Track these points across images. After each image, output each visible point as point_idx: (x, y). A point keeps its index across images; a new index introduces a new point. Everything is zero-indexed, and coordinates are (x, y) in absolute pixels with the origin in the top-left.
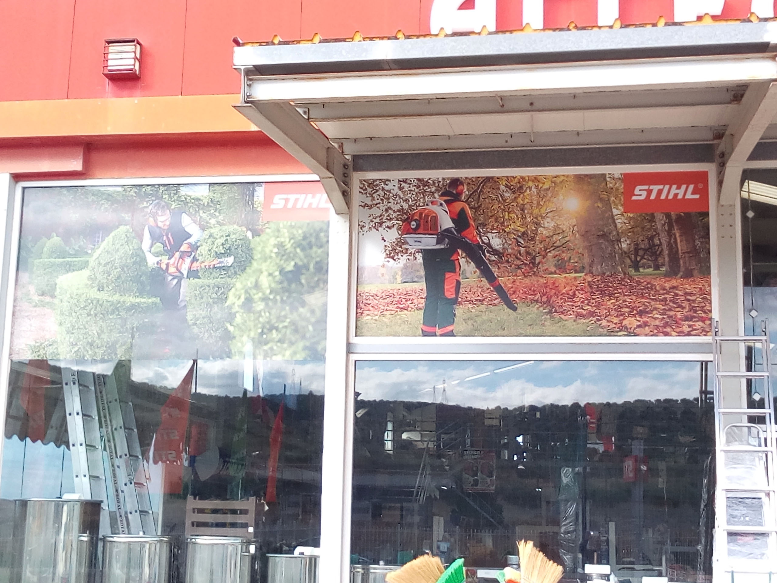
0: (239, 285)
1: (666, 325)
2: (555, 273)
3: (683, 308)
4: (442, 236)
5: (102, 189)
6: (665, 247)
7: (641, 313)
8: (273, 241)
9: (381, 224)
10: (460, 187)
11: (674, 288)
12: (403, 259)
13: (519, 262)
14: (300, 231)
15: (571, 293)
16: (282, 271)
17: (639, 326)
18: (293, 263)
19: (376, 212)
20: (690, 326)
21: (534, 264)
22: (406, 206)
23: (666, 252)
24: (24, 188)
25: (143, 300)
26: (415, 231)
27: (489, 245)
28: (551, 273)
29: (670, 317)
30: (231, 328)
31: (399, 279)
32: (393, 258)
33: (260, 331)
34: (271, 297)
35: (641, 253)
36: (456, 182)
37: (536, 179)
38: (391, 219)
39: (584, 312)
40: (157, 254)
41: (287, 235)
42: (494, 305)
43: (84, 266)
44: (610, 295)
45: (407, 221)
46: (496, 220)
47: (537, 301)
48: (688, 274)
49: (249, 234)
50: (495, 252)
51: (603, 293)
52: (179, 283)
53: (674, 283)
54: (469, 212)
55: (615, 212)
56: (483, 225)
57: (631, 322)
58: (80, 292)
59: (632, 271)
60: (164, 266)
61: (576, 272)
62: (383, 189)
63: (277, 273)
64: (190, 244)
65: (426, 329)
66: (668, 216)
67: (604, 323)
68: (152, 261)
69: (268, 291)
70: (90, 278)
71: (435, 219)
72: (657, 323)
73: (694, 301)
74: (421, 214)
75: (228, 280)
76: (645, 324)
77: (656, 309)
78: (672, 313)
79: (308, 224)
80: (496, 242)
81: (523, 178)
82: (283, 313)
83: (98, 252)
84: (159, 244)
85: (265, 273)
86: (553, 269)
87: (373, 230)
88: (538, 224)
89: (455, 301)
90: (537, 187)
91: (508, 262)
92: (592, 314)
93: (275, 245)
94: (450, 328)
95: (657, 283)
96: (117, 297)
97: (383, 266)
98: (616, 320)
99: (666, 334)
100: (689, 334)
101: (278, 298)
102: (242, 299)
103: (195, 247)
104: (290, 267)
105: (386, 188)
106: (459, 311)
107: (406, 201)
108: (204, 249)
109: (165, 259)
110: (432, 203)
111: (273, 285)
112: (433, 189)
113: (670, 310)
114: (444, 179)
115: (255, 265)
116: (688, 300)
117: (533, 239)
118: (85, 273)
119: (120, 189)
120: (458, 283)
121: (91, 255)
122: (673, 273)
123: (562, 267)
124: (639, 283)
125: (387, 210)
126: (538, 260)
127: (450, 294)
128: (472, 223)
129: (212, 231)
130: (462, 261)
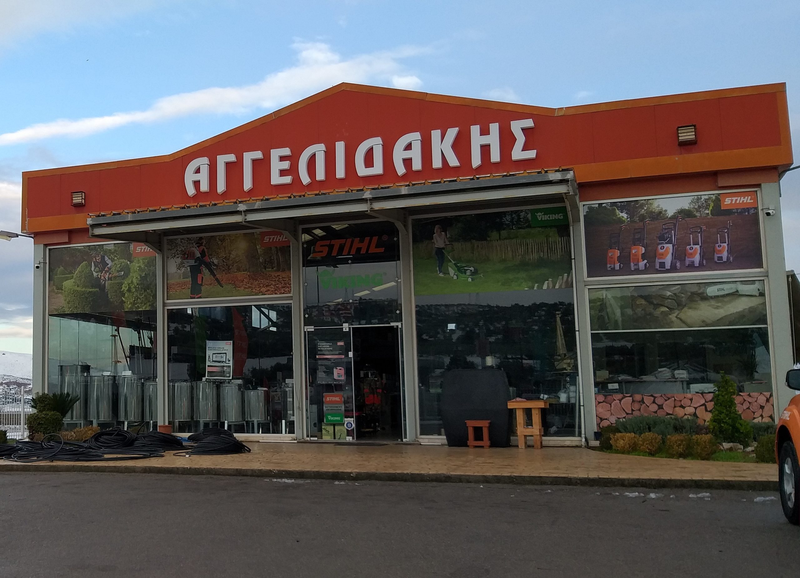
0: (126, 282)
1: (276, 290)
2: (236, 272)
3: (282, 283)
4: (197, 259)
5: (76, 247)
6: (275, 260)
7: (267, 286)
8: (137, 265)
9: (175, 256)
10: (202, 240)
11: (279, 276)
12: (183, 269)
13: (224, 269)
14: (146, 261)
15: (242, 279)
16: (140, 276)
17: (266, 291)
18: (144, 273)
19: (173, 251)
20: (284, 290)
21: (229, 269)
22: (183, 249)
23: (276, 262)
24: (50, 249)
25: (93, 290)
26: (187, 258)
27: (213, 262)
28: (235, 272)
29: (277, 287)
30: (124, 299)
31: (182, 277)
32: (179, 269)
33: (134, 299)
34: (137, 286)
35: (267, 263)
36: (201, 238)
37: (229, 236)
38: (178, 254)
39: (247, 287)
40: (97, 272)
41: (142, 262)
42: (215, 285)
43: (72, 277)
44: (256, 280)
45: (184, 254)
46: (216, 253)
47: (230, 283)
48: (284, 270)
49: (129, 262)
50: (215, 265)
51: (253, 279)
52: (105, 283)
53: (278, 274)
54: (206, 250)
55: (258, 247)
56: (211, 255)
57: (264, 289)
58: (71, 288)
59: (264, 270)
60: (99, 277)
61: (244, 271)
62: (175, 243)
63: (139, 277)
64: (108, 267)
65: (191, 296)
66: (276, 247)
67: (254, 290)
68: (95, 274)
69: (136, 284)
70: (74, 282)
71: (194, 253)
72: (273, 289)
73: (286, 280)
74: (189, 252)
75: (122, 281)
76: (269, 290)
77: (272, 284)
78: (278, 286)
79: (149, 258)
80: (216, 261)
81: (224, 235)
82: (142, 293)
83: (77, 272)
84: (97, 268)
85: (135, 278)
86: (236, 271)
87: (172, 259)
88: (230, 254)
89: (201, 285)
90: (230, 239)
91: (220, 269)
92: (249, 287)
93: (138, 267)
94: (200, 295)
95: (273, 274)
96: (84, 289)
97: (176, 272)
98: (258, 289)
99: (276, 294)
100: (284, 293)
101: (140, 287)
102: (127, 288)
103: (110, 269)
104: (143, 275)
105: (176, 242)
106: (203, 288)
107: (183, 247)
108: (113, 269)
109: (100, 274)
110: (193, 247)
111: (138, 282)
112: (193, 242)
113: (277, 284)
114: (196, 237)
115: (131, 274)
116: (283, 280)
117: (228, 259)
118: (73, 280)
119: (83, 247)
120: (202, 278)
121: (74, 273)
122: (278, 270)
123: (239, 270)
124: (266, 274)
125: (177, 251)
126: (230, 267)
127: (200, 282)
128: (207, 254)
129: (115, 262)
130: (204, 269)
